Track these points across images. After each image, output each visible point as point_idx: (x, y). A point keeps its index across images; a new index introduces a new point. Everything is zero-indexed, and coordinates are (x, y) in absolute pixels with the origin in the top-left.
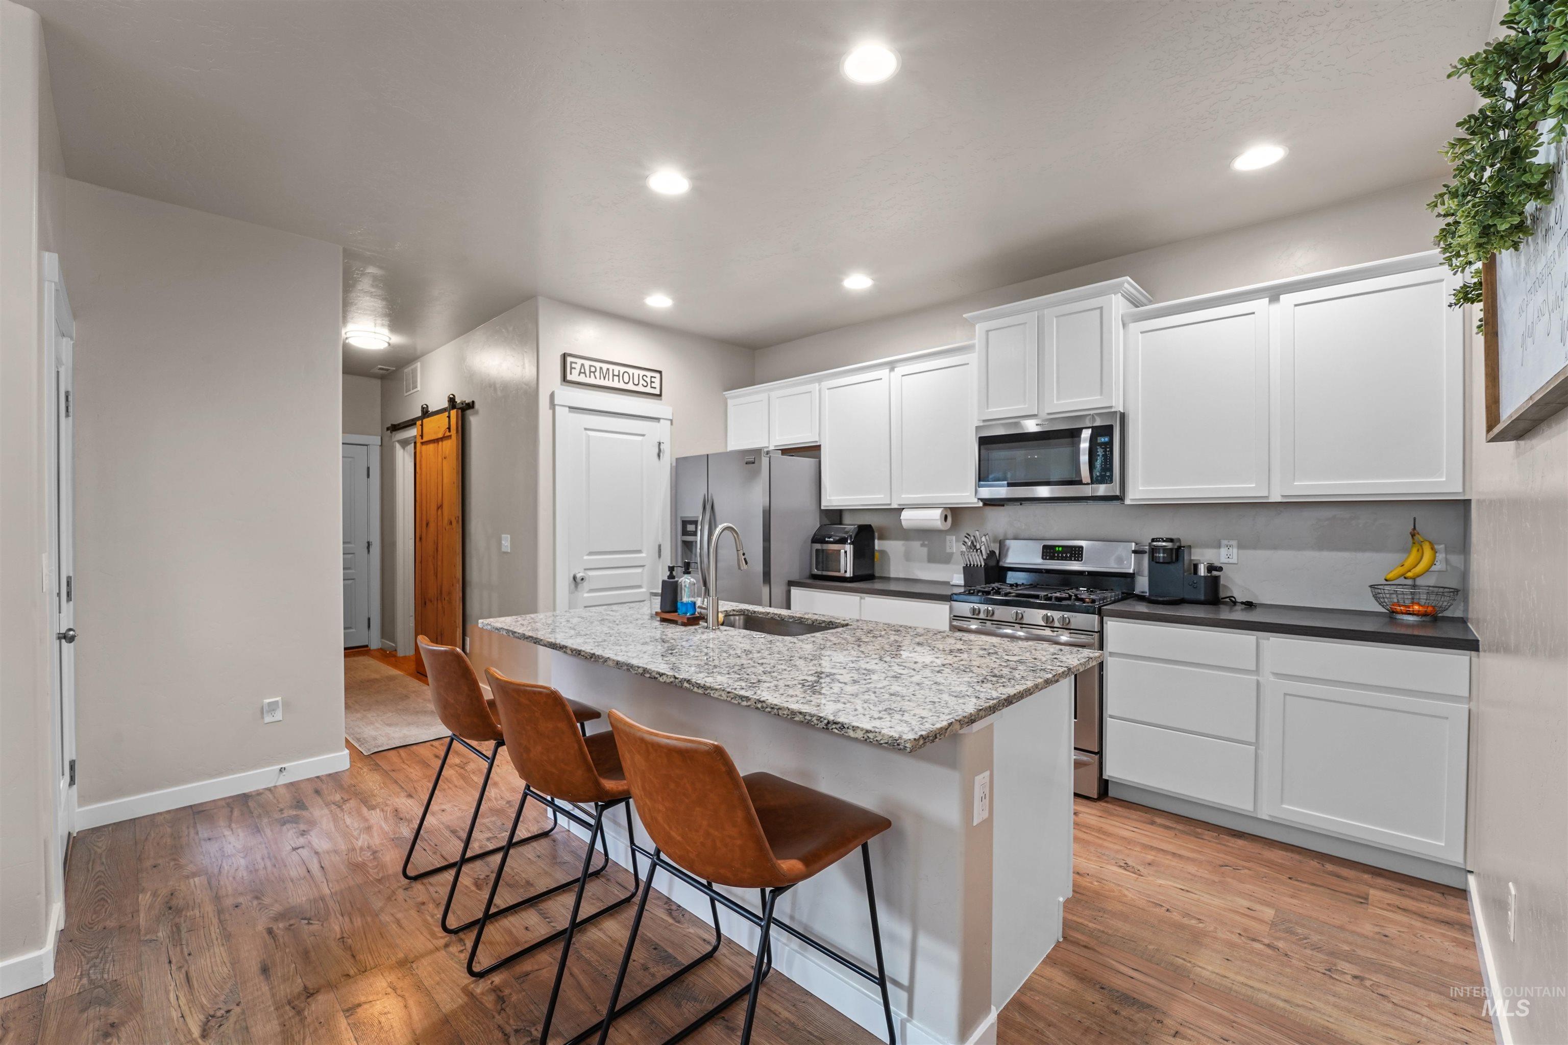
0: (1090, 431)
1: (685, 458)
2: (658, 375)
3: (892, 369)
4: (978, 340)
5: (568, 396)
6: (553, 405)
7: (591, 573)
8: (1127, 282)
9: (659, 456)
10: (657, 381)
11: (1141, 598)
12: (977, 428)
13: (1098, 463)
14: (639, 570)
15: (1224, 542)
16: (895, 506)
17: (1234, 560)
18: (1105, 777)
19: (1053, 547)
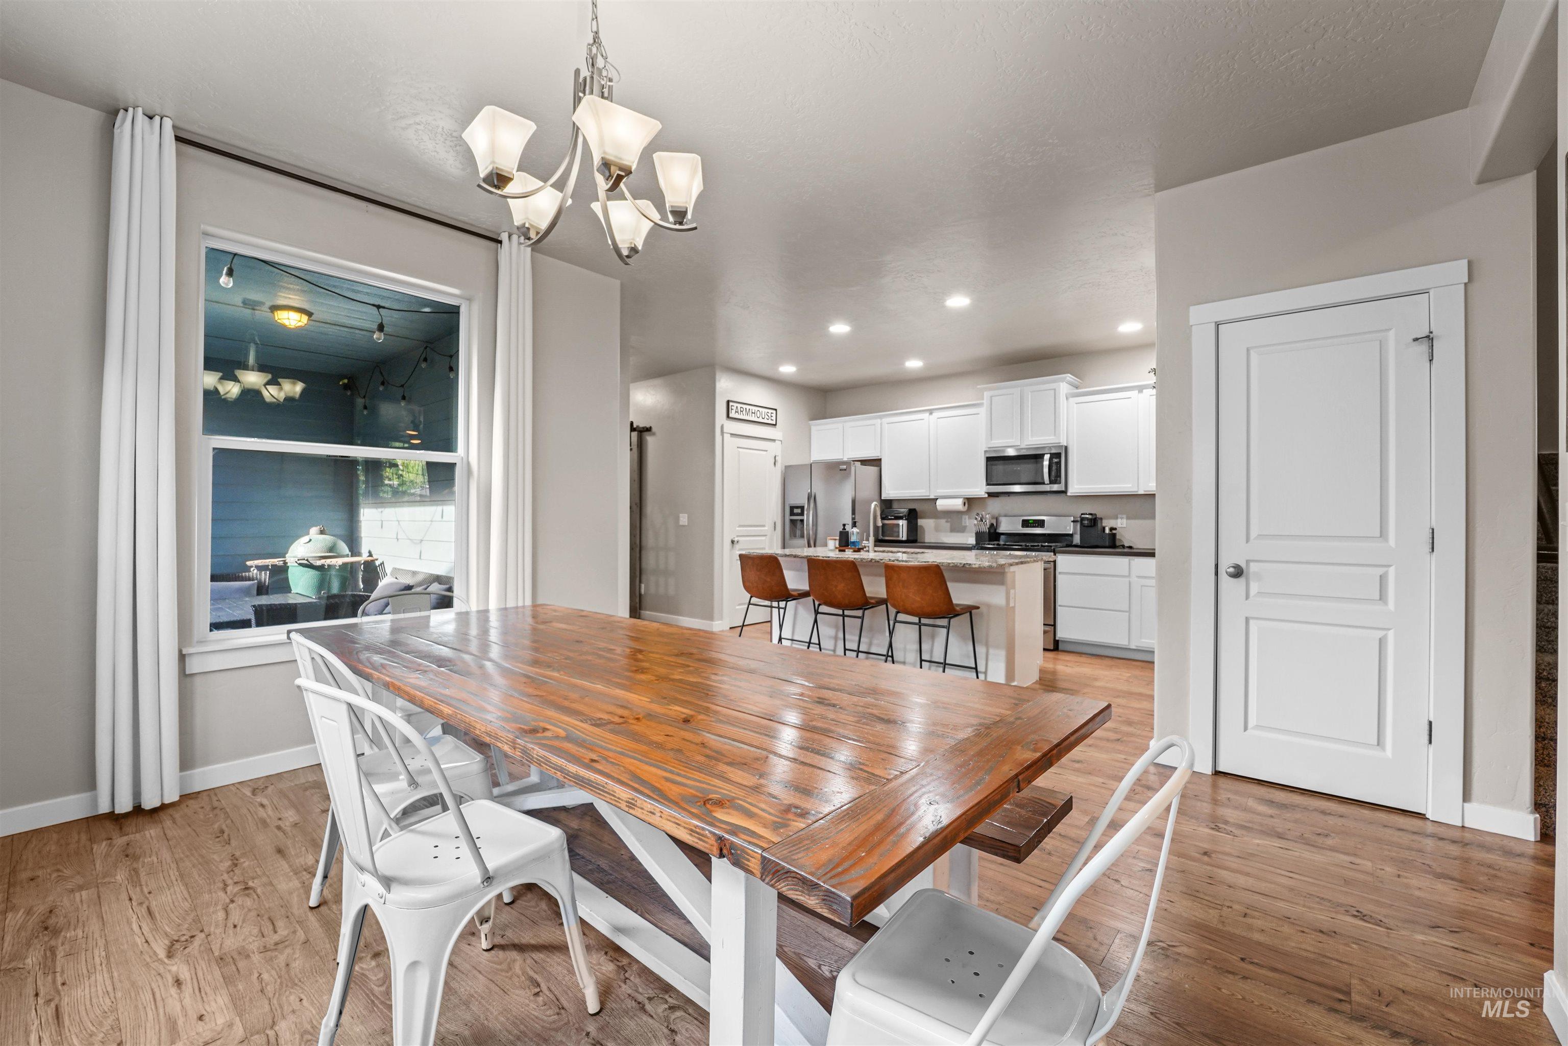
0: (1049, 455)
1: (790, 466)
2: (774, 412)
3: (931, 414)
4: (986, 401)
5: (732, 427)
6: (722, 432)
7: (740, 539)
8: (1069, 377)
9: (775, 464)
10: (774, 415)
11: (1076, 546)
12: (986, 452)
13: (1053, 473)
14: (763, 538)
15: (1119, 516)
16: (932, 497)
17: (1125, 526)
18: (1057, 639)
19: (1028, 520)
